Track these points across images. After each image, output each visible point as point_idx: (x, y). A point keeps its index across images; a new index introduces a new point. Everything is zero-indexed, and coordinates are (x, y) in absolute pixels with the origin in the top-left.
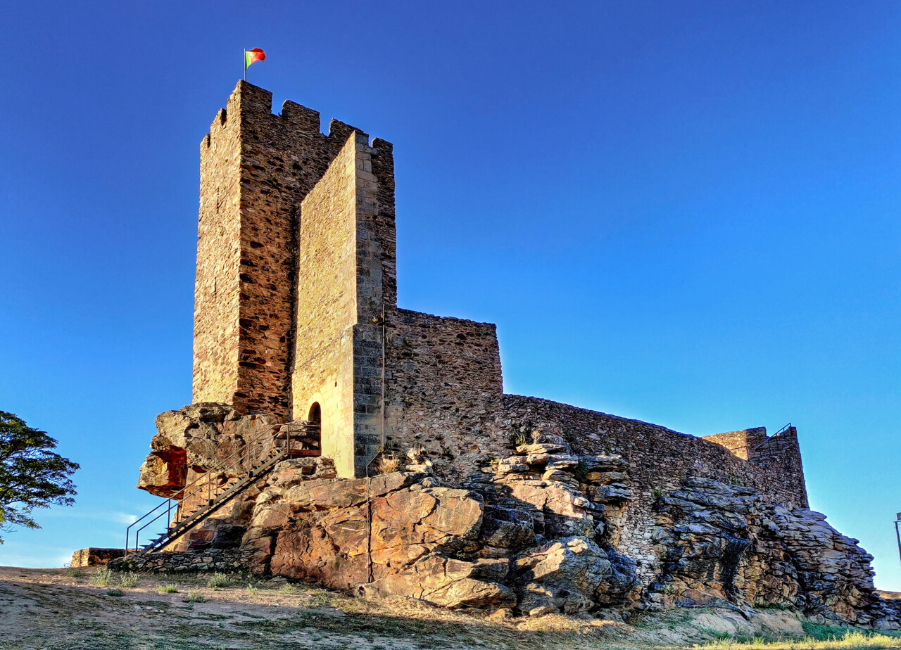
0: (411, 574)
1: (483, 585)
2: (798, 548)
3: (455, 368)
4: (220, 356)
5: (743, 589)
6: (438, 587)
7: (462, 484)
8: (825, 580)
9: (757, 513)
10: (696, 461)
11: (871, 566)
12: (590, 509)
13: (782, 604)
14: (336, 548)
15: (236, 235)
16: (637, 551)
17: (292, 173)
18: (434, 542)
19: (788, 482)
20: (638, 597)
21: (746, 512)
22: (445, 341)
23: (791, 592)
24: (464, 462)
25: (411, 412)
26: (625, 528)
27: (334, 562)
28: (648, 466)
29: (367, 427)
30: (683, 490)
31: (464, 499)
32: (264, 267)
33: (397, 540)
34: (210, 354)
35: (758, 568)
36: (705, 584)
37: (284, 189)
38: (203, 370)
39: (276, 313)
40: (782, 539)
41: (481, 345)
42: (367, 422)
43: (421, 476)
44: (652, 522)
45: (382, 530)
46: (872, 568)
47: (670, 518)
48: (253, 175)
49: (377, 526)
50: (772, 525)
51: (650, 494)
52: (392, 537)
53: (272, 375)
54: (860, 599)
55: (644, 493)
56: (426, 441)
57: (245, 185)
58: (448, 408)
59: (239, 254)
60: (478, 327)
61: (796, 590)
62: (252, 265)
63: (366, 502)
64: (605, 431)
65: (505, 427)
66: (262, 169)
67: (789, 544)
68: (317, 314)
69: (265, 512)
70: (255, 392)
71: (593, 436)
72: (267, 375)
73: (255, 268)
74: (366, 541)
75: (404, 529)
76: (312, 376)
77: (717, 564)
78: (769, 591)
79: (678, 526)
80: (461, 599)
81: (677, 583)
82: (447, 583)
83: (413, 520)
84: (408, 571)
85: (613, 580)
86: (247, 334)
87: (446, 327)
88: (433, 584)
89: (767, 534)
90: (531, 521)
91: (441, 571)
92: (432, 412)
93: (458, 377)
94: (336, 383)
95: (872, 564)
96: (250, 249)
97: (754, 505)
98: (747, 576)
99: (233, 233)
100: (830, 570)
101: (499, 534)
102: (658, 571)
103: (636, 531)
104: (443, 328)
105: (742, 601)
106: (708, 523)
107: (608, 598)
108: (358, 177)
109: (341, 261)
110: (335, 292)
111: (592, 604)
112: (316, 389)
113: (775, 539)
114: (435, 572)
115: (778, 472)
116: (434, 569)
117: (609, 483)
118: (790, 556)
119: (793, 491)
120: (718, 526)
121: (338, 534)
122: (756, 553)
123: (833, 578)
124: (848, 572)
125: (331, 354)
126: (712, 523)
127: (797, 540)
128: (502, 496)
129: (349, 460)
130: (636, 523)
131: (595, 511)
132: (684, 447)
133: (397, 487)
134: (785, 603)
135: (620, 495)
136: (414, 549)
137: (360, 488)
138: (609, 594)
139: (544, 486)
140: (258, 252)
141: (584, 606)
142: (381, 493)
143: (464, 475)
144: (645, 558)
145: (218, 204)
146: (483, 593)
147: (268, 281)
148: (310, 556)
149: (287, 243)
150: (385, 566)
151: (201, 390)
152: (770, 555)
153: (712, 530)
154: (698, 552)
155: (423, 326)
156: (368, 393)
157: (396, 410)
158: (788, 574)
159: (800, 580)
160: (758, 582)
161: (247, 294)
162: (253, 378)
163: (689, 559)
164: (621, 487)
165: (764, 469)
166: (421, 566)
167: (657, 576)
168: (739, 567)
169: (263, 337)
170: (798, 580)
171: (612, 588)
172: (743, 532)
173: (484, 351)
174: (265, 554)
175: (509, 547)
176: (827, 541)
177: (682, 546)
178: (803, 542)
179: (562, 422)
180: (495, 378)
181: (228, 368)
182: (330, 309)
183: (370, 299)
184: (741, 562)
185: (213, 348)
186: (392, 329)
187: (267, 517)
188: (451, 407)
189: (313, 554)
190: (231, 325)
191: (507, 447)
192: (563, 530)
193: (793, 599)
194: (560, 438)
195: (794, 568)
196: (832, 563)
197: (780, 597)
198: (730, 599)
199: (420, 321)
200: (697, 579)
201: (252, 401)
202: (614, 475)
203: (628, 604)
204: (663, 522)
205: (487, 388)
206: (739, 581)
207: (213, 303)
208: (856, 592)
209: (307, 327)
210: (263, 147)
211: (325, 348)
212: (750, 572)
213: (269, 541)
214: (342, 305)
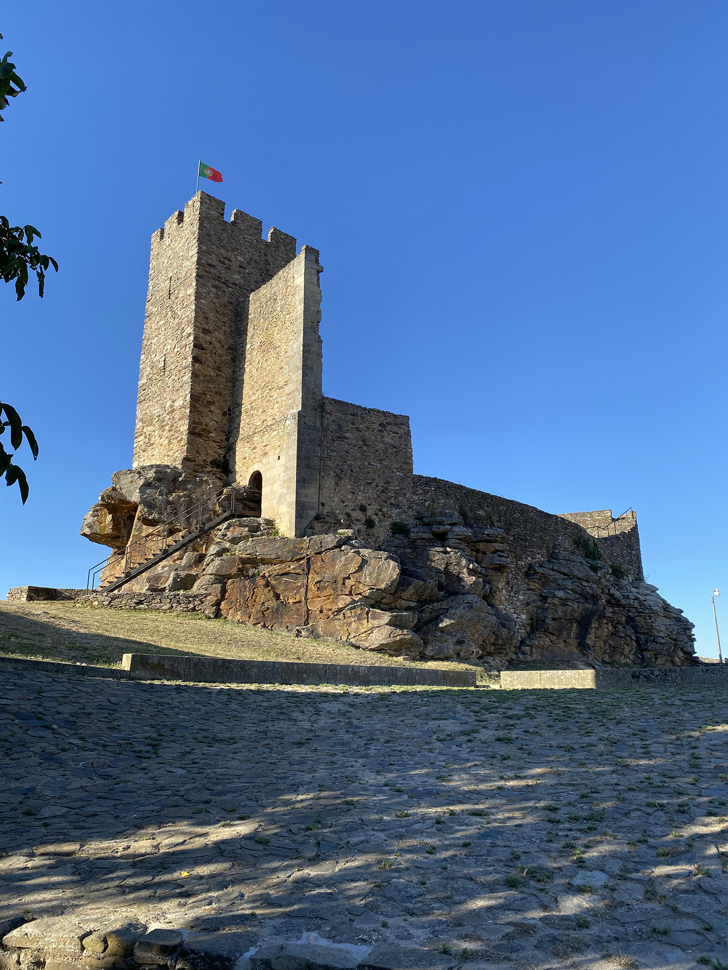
0: (339, 619)
1: (399, 632)
2: (636, 615)
3: (377, 451)
4: (167, 424)
5: (593, 647)
6: (362, 632)
7: (379, 547)
8: (657, 643)
9: (606, 583)
10: (560, 538)
11: (692, 633)
12: (480, 573)
13: (623, 662)
14: (277, 597)
15: (189, 322)
16: (512, 611)
17: (238, 271)
18: (360, 594)
19: (629, 558)
20: (513, 649)
21: (598, 582)
22: (369, 428)
23: (630, 651)
24: (381, 529)
25: (341, 485)
26: (504, 591)
27: (275, 607)
28: (522, 539)
29: (306, 496)
30: (549, 561)
31: (385, 560)
32: (212, 351)
33: (329, 591)
34: (156, 420)
35: (606, 630)
36: (565, 641)
37: (231, 285)
38: (147, 434)
39: (221, 390)
40: (624, 607)
41: (398, 433)
42: (307, 492)
43: (349, 538)
44: (525, 587)
45: (317, 583)
46: (694, 635)
47: (539, 584)
48: (207, 272)
49: (313, 578)
50: (617, 594)
51: (523, 563)
52: (325, 588)
53: (214, 444)
54: (683, 661)
55: (519, 562)
56: (353, 510)
57: (200, 279)
58: (369, 484)
59: (192, 338)
60: (396, 418)
61: (634, 650)
62: (203, 349)
63: (304, 558)
64: (490, 509)
65: (414, 501)
66: (214, 267)
67: (629, 611)
68: (260, 397)
69: (217, 562)
70: (200, 458)
71: (481, 512)
72: (211, 443)
73: (204, 351)
74: (303, 590)
75: (336, 581)
76: (255, 448)
77: (575, 625)
78: (614, 649)
79: (545, 591)
80: (380, 643)
81: (543, 639)
82: (369, 629)
83: (343, 575)
84: (337, 617)
85: (498, 633)
86: (197, 408)
87: (371, 417)
88: (358, 628)
89: (613, 601)
90: (436, 581)
91: (365, 618)
92: (358, 486)
93: (378, 458)
94: (279, 457)
95: (694, 631)
96: (201, 335)
97: (605, 577)
98: (597, 636)
99: (186, 319)
100: (661, 634)
101: (411, 590)
102: (529, 629)
103: (512, 594)
104: (369, 418)
105: (593, 656)
106: (569, 590)
107: (493, 648)
108: (306, 288)
109: (287, 355)
110: (281, 381)
111: (481, 652)
112: (258, 459)
113: (618, 605)
114: (359, 619)
115: (622, 549)
116: (359, 616)
117: (494, 553)
118: (631, 620)
119: (632, 566)
120: (577, 593)
121: (280, 583)
122: (604, 617)
123: (663, 641)
124: (675, 637)
125: (275, 433)
126: (572, 590)
127: (636, 608)
128: (411, 558)
129: (290, 522)
130: (512, 587)
131: (484, 575)
132: (551, 525)
133: (330, 547)
134: (625, 660)
135: (503, 563)
136: (343, 599)
137: (300, 546)
138: (494, 644)
139: (446, 552)
140: (208, 338)
141: (475, 654)
142: (318, 551)
143: (381, 540)
144: (519, 617)
145: (170, 291)
146: (398, 638)
147: (215, 363)
148: (255, 601)
149: (232, 331)
150: (318, 612)
151: (144, 451)
152: (615, 619)
153: (572, 596)
154: (560, 614)
155: (353, 415)
156: (308, 468)
157: (329, 482)
158: (629, 636)
159: (637, 641)
160: (605, 642)
161: (197, 373)
162: (199, 446)
163: (554, 619)
164: (503, 556)
165: (611, 546)
166: (348, 614)
167: (527, 632)
168: (591, 628)
169: (209, 411)
170: (636, 642)
171: (497, 639)
172: (595, 598)
173: (399, 437)
174: (217, 598)
175: (418, 602)
176: (659, 610)
177: (548, 608)
178: (640, 610)
179: (458, 499)
180: (407, 462)
181: (177, 435)
182: (275, 394)
183: (313, 390)
184: (593, 624)
185: (159, 416)
186: (328, 416)
187: (218, 567)
188: (372, 483)
189: (257, 600)
190: (181, 398)
191: (415, 518)
192: (459, 589)
193: (631, 657)
194: (456, 513)
195: (633, 631)
196: (663, 628)
197: (621, 655)
198: (583, 654)
199: (351, 411)
200: (558, 637)
201: (198, 465)
202: (498, 546)
203: (506, 655)
204: (533, 587)
205: (401, 469)
206: (590, 639)
207: (161, 376)
208: (681, 654)
209: (249, 406)
210: (215, 248)
211: (268, 426)
212: (599, 632)
213: (220, 588)
214: (287, 392)
